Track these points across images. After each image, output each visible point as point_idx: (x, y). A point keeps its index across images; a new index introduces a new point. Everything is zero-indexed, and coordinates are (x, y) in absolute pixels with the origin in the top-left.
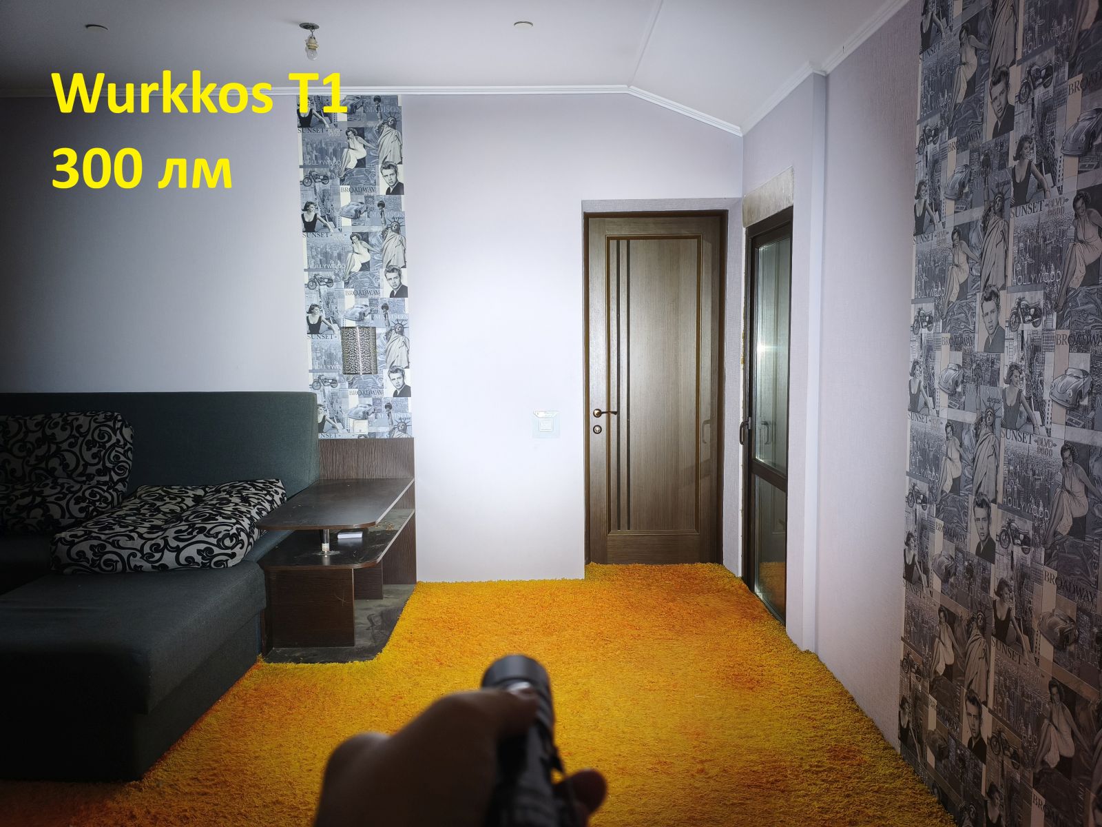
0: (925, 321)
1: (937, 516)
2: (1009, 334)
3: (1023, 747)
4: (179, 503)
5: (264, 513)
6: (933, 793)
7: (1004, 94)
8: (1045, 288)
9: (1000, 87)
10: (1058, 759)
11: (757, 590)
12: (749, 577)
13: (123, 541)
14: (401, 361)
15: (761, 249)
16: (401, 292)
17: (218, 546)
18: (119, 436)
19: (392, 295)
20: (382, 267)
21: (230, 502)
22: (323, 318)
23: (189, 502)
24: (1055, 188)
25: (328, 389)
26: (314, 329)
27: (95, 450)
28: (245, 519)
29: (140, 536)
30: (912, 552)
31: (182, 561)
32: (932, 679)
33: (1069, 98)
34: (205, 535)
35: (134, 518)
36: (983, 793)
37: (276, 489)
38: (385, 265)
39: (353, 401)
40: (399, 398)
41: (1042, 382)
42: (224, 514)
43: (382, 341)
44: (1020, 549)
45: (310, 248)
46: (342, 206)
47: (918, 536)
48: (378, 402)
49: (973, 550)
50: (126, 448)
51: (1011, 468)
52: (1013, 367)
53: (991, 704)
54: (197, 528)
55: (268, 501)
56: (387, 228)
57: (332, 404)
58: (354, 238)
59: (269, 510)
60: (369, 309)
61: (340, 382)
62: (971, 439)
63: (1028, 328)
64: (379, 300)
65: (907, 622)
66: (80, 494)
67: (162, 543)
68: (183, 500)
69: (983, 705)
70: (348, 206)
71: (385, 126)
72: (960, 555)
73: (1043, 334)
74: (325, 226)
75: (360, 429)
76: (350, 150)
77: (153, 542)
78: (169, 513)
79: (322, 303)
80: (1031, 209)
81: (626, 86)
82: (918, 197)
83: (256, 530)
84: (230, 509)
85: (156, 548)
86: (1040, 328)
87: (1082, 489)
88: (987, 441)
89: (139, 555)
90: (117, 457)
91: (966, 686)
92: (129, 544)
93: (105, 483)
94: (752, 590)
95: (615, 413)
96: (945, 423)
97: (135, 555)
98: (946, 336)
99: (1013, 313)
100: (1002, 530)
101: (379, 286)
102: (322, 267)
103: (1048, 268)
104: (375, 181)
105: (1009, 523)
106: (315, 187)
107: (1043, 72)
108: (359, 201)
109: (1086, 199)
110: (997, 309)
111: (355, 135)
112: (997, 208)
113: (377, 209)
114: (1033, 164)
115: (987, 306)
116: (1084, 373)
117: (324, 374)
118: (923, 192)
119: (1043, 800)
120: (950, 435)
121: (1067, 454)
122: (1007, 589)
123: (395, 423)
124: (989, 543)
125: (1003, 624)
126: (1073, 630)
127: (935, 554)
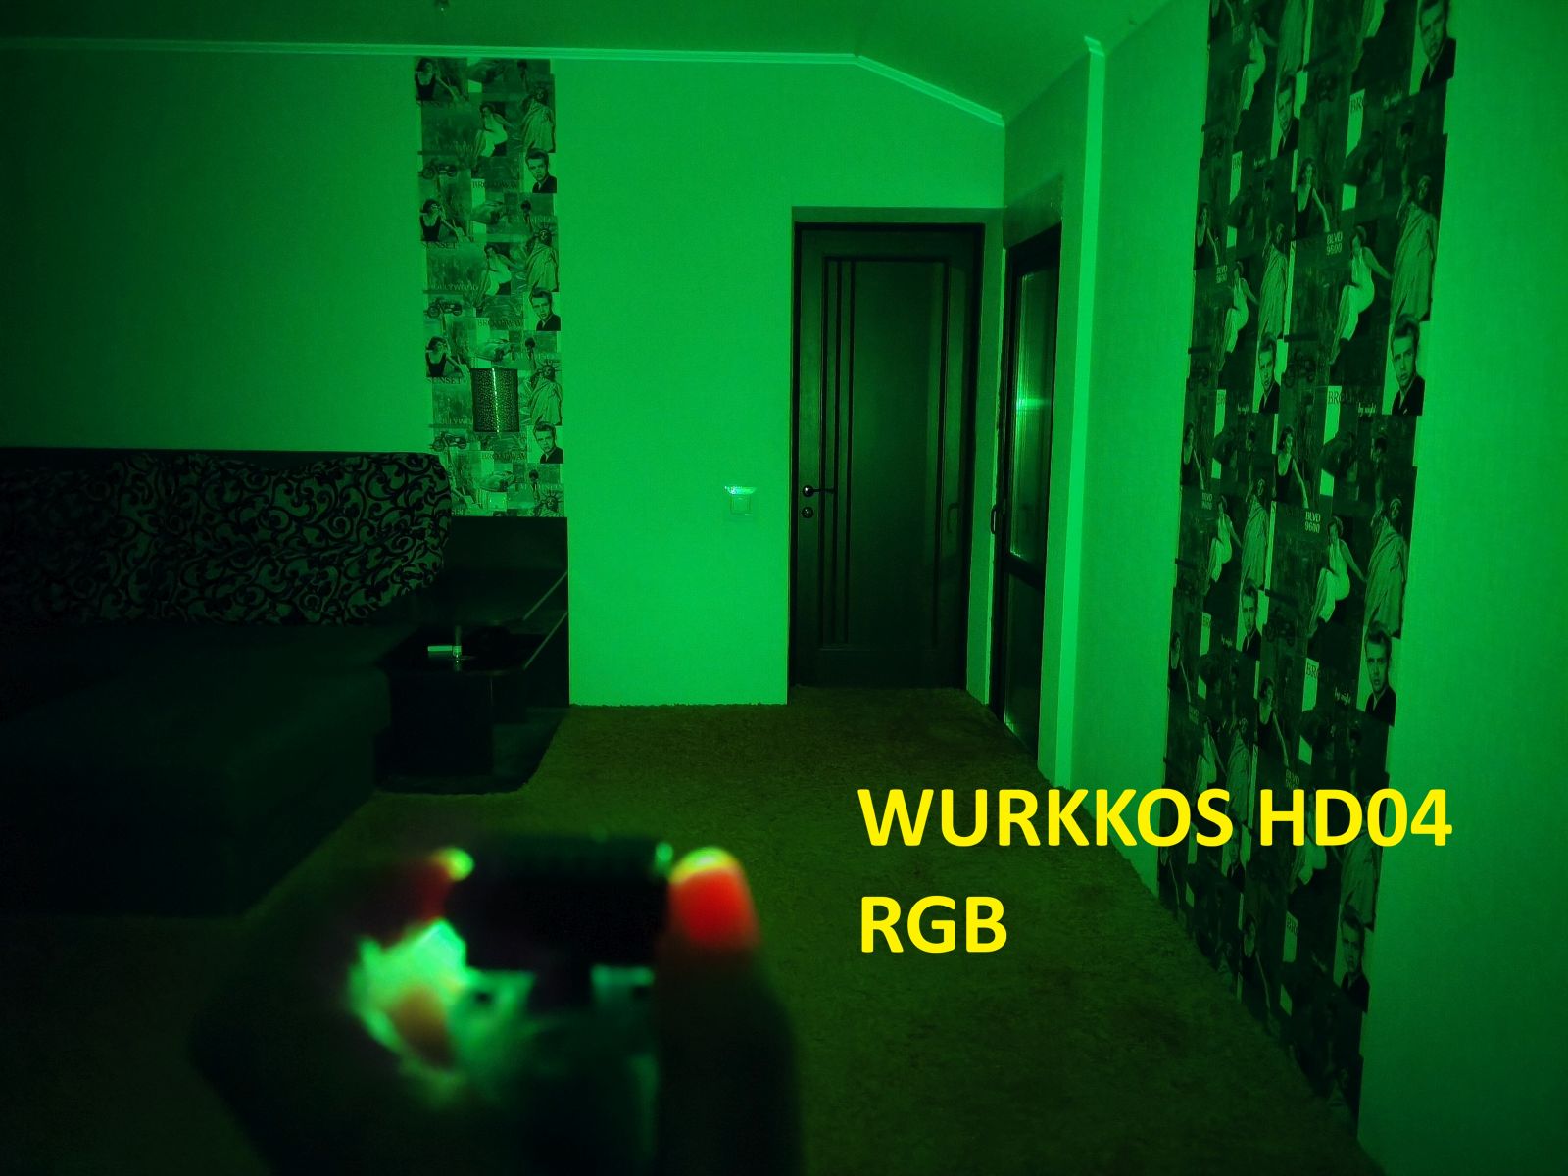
0: (1200, 374)
1: (1205, 610)
6: (1191, 938)
7: (1291, 103)
11: (1008, 722)
12: (997, 706)
14: (551, 415)
15: (1025, 279)
16: (552, 324)
19: (539, 328)
20: (525, 289)
22: (448, 356)
24: (1334, 220)
26: (436, 371)
30: (1177, 656)
33: (1351, 115)
36: (1240, 925)
38: (530, 287)
40: (548, 465)
44: (1285, 642)
45: (431, 262)
46: (474, 206)
48: (519, 468)
49: (1239, 648)
51: (1280, 546)
52: (1286, 430)
56: (534, 238)
58: (490, 250)
60: (508, 345)
63: (1302, 382)
65: (1170, 740)
70: (482, 206)
71: (533, 100)
72: (1227, 653)
73: (1317, 390)
74: (452, 234)
75: (496, 504)
76: (486, 132)
81: (851, 55)
82: (1199, 222)
87: (1345, 566)
88: (1256, 519)
94: (1001, 719)
98: (1222, 393)
99: (1288, 367)
100: (1269, 621)
101: (522, 316)
102: (448, 288)
103: (1324, 313)
104: (519, 175)
105: (1276, 611)
106: (438, 180)
107: (1328, 82)
108: (498, 199)
109: (1361, 237)
110: (1273, 362)
111: (492, 111)
112: (1278, 240)
113: (521, 210)
114: (1315, 191)
115: (1264, 357)
116: (1353, 437)
117: (450, 430)
118: (1205, 217)
119: (1296, 921)
120: (1222, 512)
121: (1333, 529)
122: (1270, 688)
123: (543, 498)
124: (1255, 639)
125: (1266, 731)
126: (1330, 726)
127: (1201, 654)
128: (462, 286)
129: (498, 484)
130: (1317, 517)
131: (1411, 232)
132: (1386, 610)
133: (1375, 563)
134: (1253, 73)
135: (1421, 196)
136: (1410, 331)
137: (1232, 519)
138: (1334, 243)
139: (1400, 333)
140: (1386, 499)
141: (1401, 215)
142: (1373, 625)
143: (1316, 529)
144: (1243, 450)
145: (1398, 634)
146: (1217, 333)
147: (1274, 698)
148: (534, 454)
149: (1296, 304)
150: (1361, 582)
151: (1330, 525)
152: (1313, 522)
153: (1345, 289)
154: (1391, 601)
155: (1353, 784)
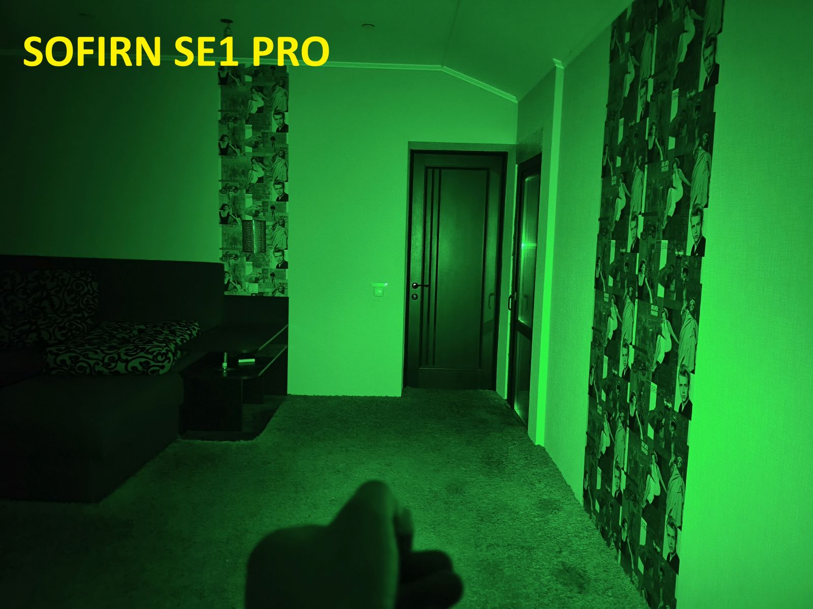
0: (604, 232)
1: (605, 354)
3: (638, 493)
7: (646, 94)
9: (644, 90)
10: (653, 498)
11: (516, 408)
12: (511, 400)
13: (91, 355)
14: (282, 244)
15: (527, 180)
16: (285, 198)
17: (153, 360)
19: (278, 200)
20: (271, 180)
22: (231, 214)
23: (135, 332)
24: (665, 155)
25: (232, 261)
26: (224, 221)
27: (73, 296)
29: (102, 351)
30: (593, 378)
31: (129, 369)
33: (673, 102)
34: (145, 353)
35: (98, 341)
36: (620, 524)
37: (194, 327)
38: (274, 179)
39: (249, 269)
40: (280, 270)
42: (158, 340)
43: (269, 230)
44: (641, 373)
45: (223, 166)
46: (246, 138)
47: (595, 367)
49: (621, 375)
52: (642, 262)
54: (140, 348)
56: (276, 155)
57: (234, 271)
60: (261, 208)
61: (240, 257)
63: (650, 238)
65: (589, 422)
66: (62, 325)
67: (116, 357)
68: (131, 331)
69: (622, 471)
70: (250, 138)
71: (278, 86)
74: (235, 152)
76: (253, 101)
77: (110, 356)
78: (121, 339)
81: (440, 66)
84: (163, 337)
85: (112, 360)
86: (655, 239)
87: (669, 334)
88: (628, 308)
89: (101, 364)
90: (87, 301)
91: (615, 459)
92: (95, 356)
93: (79, 318)
94: (513, 407)
95: (427, 286)
97: (98, 364)
98: (613, 242)
99: (644, 230)
100: (634, 362)
101: (269, 194)
102: (231, 179)
103: (660, 202)
104: (269, 123)
105: (637, 357)
106: (228, 125)
107: (663, 84)
108: (258, 135)
109: (677, 164)
110: (637, 226)
111: (257, 91)
112: (639, 164)
113: (270, 141)
114: (656, 140)
115: (633, 224)
116: (673, 266)
117: (230, 251)
118: (607, 151)
119: (646, 524)
120: (613, 304)
121: (664, 315)
122: (634, 398)
123: (277, 286)
124: (628, 370)
125: (633, 419)
126: (662, 419)
127: (603, 378)
128: (238, 178)
129: (254, 279)
130: (656, 308)
131: (699, 162)
132: (687, 359)
133: (683, 334)
134: (629, 78)
135: (704, 144)
136: (699, 213)
137: (618, 308)
138: (665, 166)
139: (694, 214)
140: (688, 300)
141: (695, 152)
142: (682, 366)
143: (656, 314)
144: (622, 272)
145: (693, 372)
146: (612, 210)
147: (636, 403)
148: (274, 264)
149: (647, 197)
150: (676, 343)
151: (663, 312)
152: (654, 311)
153: (670, 190)
154: (690, 354)
155: (672, 451)
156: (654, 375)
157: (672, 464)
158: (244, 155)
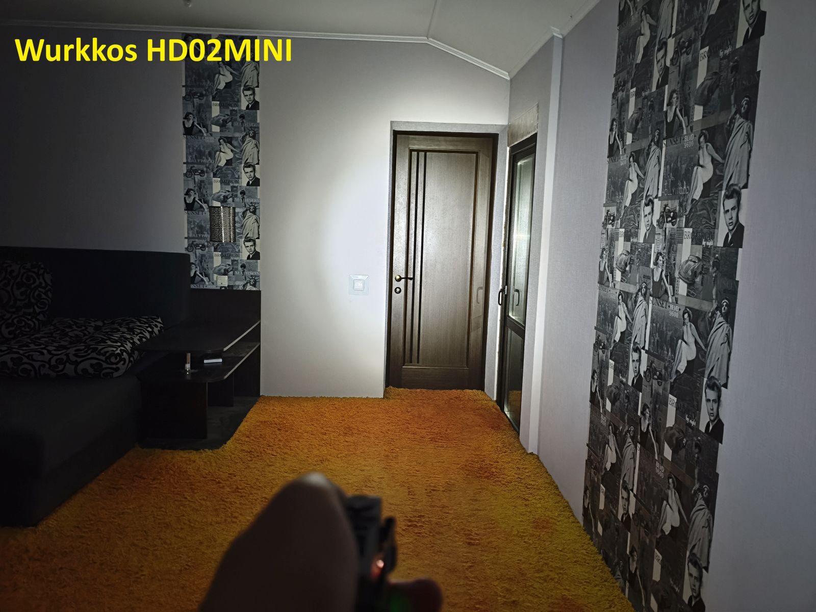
0: (610, 219)
1: (611, 359)
2: (658, 230)
3: (651, 521)
4: (83, 330)
5: (144, 340)
6: (600, 553)
7: (664, 58)
8: (679, 199)
9: (662, 53)
10: (670, 529)
11: (506, 410)
12: (500, 402)
13: (36, 356)
14: (253, 233)
15: (519, 164)
16: (256, 182)
17: (106, 362)
18: (41, 280)
19: (248, 184)
20: (241, 163)
21: (119, 331)
22: (197, 199)
23: (91, 330)
24: (689, 127)
25: (199, 252)
26: (189, 207)
27: (23, 289)
28: (128, 343)
29: (49, 352)
30: (595, 384)
31: (79, 372)
32: (603, 474)
33: (700, 63)
34: (96, 353)
35: (47, 339)
36: (628, 553)
37: (156, 323)
38: (243, 162)
39: (218, 260)
40: (251, 261)
41: (675, 264)
42: (113, 339)
43: (239, 217)
44: (657, 383)
45: (188, 147)
46: (213, 116)
47: (599, 371)
48: (236, 262)
49: (630, 383)
50: (47, 289)
51: (654, 325)
52: (659, 254)
53: (635, 491)
54: (92, 348)
55: (148, 331)
56: (246, 135)
57: (201, 262)
58: (221, 141)
59: (149, 337)
60: (231, 193)
61: (207, 247)
62: (632, 304)
63: (669, 226)
64: (239, 188)
65: (590, 433)
66: (10, 321)
67: (65, 358)
68: (87, 328)
69: (631, 492)
70: (217, 117)
72: (623, 386)
73: (677, 231)
74: (200, 131)
75: (223, 281)
76: (221, 76)
77: (58, 357)
78: (73, 337)
79: (196, 188)
80: (674, 141)
81: (426, 38)
82: (611, 130)
83: (136, 352)
84: (118, 336)
85: (60, 361)
86: (675, 227)
87: (693, 340)
88: (641, 307)
89: (47, 366)
90: (39, 295)
91: (622, 478)
92: (41, 358)
93: (29, 314)
94: (502, 409)
95: (411, 279)
96: (618, 293)
97: (44, 366)
98: (623, 230)
99: (662, 216)
100: (647, 369)
101: (239, 178)
102: (197, 161)
103: (682, 184)
104: (238, 100)
105: (651, 364)
106: (193, 102)
107: (687, 43)
108: (226, 113)
109: (705, 137)
110: (652, 213)
111: (224, 64)
112: (656, 140)
113: (239, 120)
114: (678, 110)
115: (647, 210)
116: (699, 259)
117: (196, 240)
118: (614, 127)
119: (661, 557)
120: (621, 301)
121: (686, 316)
122: (647, 410)
124: (639, 378)
125: (645, 435)
126: (683, 438)
127: (608, 385)
128: (205, 161)
131: (736, 134)
132: (718, 370)
133: (712, 340)
134: (643, 41)
135: (743, 111)
136: (735, 195)
137: (627, 306)
138: (689, 140)
139: (728, 197)
140: (719, 300)
141: (731, 122)
142: (710, 378)
143: (676, 315)
145: (725, 386)
147: (650, 416)
149: (666, 178)
150: (703, 351)
151: (685, 313)
152: (674, 311)
153: (695, 168)
154: (721, 364)
155: (696, 476)
156: (672, 387)
157: (695, 492)
158: (211, 135)
